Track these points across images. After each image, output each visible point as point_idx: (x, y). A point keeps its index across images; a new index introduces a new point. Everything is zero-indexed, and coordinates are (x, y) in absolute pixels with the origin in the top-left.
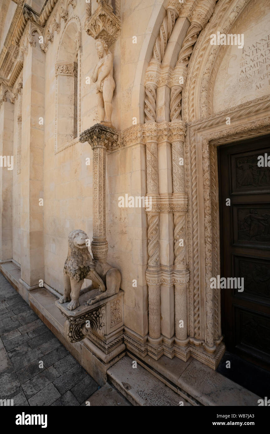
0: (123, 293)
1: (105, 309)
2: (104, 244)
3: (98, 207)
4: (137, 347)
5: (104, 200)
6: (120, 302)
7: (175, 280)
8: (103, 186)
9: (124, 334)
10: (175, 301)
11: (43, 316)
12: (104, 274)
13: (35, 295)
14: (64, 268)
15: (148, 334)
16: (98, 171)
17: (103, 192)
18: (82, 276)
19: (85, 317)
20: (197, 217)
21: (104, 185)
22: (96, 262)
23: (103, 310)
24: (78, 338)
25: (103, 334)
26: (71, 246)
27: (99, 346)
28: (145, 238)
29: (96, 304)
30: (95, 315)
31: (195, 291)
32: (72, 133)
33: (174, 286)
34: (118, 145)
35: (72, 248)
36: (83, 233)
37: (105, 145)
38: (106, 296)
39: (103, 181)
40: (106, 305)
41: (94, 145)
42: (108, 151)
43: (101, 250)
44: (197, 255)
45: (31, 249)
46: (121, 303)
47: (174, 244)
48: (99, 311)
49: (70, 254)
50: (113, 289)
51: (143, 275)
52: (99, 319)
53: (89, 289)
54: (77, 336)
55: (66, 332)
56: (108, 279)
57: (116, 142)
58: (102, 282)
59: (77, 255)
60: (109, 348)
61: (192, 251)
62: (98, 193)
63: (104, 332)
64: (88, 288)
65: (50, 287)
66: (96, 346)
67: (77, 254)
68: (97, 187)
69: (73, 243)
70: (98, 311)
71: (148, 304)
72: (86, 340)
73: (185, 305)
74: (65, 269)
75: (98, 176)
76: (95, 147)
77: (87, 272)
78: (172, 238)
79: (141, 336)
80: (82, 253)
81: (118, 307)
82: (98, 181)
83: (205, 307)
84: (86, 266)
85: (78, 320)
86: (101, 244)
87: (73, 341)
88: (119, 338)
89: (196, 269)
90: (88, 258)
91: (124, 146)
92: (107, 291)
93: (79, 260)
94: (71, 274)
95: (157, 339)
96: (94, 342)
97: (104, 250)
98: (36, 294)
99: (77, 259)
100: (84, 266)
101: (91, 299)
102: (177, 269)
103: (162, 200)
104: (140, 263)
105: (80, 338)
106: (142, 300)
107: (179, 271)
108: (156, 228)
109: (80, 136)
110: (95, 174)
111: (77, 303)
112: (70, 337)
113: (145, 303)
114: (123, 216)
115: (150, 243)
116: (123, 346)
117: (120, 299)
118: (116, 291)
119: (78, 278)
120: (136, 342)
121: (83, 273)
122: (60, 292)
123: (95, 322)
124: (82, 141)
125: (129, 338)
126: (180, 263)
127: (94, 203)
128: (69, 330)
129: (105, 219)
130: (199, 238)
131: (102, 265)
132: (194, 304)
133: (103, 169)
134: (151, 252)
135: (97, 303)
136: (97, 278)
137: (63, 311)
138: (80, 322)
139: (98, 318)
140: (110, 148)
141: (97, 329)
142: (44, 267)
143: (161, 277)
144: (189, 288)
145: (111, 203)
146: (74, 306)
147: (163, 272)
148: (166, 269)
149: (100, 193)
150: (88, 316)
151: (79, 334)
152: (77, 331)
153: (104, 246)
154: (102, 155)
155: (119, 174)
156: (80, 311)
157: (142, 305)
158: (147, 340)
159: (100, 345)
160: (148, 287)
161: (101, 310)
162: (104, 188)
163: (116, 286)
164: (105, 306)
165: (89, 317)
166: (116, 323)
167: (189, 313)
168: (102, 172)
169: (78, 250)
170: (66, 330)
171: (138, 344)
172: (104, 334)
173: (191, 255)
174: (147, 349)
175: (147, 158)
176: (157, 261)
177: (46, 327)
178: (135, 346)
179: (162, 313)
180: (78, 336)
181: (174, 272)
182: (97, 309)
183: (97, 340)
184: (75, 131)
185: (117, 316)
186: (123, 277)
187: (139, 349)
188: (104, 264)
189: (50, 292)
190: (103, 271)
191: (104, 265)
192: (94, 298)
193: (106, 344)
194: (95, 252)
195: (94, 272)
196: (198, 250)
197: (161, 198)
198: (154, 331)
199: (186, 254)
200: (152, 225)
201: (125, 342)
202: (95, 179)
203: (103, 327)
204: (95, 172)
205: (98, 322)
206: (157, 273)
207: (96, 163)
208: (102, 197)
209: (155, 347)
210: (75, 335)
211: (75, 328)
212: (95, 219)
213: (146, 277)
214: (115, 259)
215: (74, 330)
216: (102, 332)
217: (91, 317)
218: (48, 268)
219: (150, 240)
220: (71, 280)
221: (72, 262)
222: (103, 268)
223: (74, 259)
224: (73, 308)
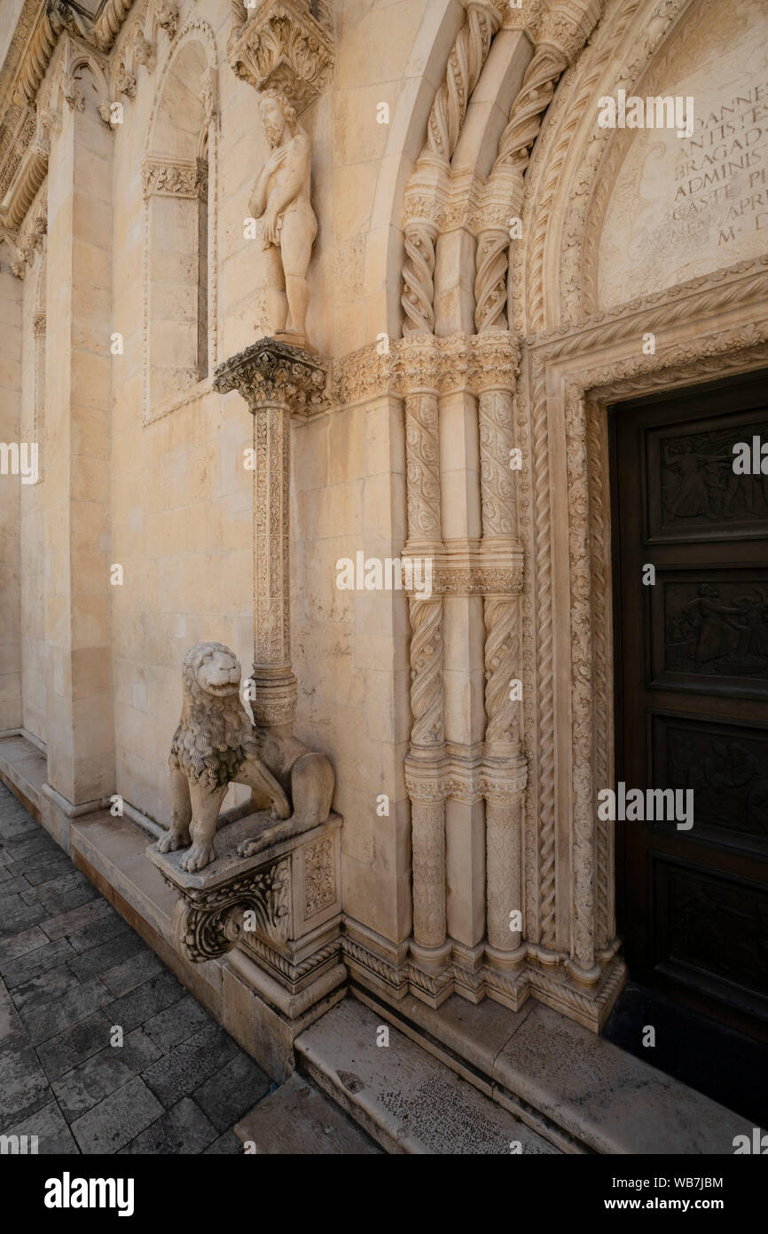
0: (338, 822)
1: (289, 867)
2: (287, 683)
3: (268, 578)
4: (379, 973)
5: (285, 558)
6: (332, 850)
7: (486, 785)
8: (281, 517)
9: (342, 936)
10: (488, 843)
11: (113, 890)
12: (286, 767)
13: (90, 829)
14: (172, 752)
15: (411, 935)
16: (268, 475)
17: (281, 535)
18: (224, 775)
19: (232, 890)
20: (550, 605)
21: (284, 515)
22: (262, 734)
23: (283, 870)
24: (214, 951)
25: (283, 936)
26: (190, 689)
27: (271, 971)
28: (403, 667)
29: (263, 854)
30: (261, 885)
31: (544, 814)
32: (193, 367)
33: (484, 801)
34: (327, 399)
35: (195, 694)
36: (226, 653)
37: (287, 401)
38: (292, 830)
39: (282, 504)
40: (291, 854)
41: (255, 401)
42: (297, 416)
43: (277, 702)
44: (549, 715)
45: (75, 698)
46: (335, 852)
47: (485, 682)
48: (272, 872)
49: (188, 711)
50: (311, 811)
51: (396, 769)
52: (272, 896)
53: (245, 811)
54: (209, 945)
55: (179, 933)
56: (297, 784)
57: (321, 391)
58: (281, 792)
59: (209, 716)
60: (300, 975)
61: (535, 702)
62: (268, 539)
63: (285, 933)
64: (239, 809)
65: (132, 806)
66: (263, 973)
67: (209, 713)
68: (264, 521)
69: (196, 681)
70: (269, 874)
71: (412, 854)
72: (234, 956)
73: (515, 854)
74: (173, 756)
75: (268, 488)
76: (259, 405)
77: (237, 765)
78: (479, 665)
79: (391, 943)
80: (222, 708)
81: (325, 860)
82: (267, 502)
83: (571, 859)
84: (235, 746)
85: (213, 898)
86: (277, 683)
87: (199, 959)
88: (328, 949)
89: (548, 753)
90: (240, 723)
91: (344, 402)
92: (293, 817)
93: (214, 730)
94: (192, 769)
95: (436, 949)
96: (259, 961)
97: (286, 701)
98: (92, 826)
99: (209, 726)
100: (228, 746)
101: (249, 839)
102: (492, 754)
103: (450, 558)
104: (388, 735)
105: (217, 950)
106: (394, 840)
107: (499, 758)
108: (434, 638)
109: (216, 373)
110: (260, 485)
111: (208, 853)
112: (189, 946)
113: (402, 850)
114: (340, 605)
115: (417, 681)
116: (341, 970)
117: (331, 840)
118: (319, 818)
119: (210, 780)
120: (377, 960)
121: (227, 767)
122: (161, 822)
123: (259, 904)
124: (223, 390)
126: (500, 737)
127: (257, 567)
128: (186, 926)
129: (287, 614)
130: (554, 667)
131: (280, 744)
132: (539, 852)
133: (281, 469)
134: (419, 705)
135: (267, 851)
136: (265, 779)
137: (168, 873)
138: (217, 904)
139: (268, 893)
140: (302, 410)
141: (267, 922)
142: (114, 752)
143: (447, 778)
144: (526, 807)
145: (306, 567)
146: (201, 859)
147: (453, 762)
148: (463, 753)
149: (273, 538)
150: (240, 887)
151: (216, 937)
152: (210, 930)
153: (287, 689)
154: (280, 430)
155: (329, 483)
156: (218, 874)
157: (392, 854)
158: (409, 954)
159: (275, 967)
160: (410, 804)
161: (278, 870)
162: (284, 524)
163: (320, 804)
165: (244, 892)
166: (320, 905)
167: (526, 877)
168: (280, 478)
169: (212, 701)
170: (179, 928)
171: (383, 963)
172: (286, 939)
173: (534, 714)
174: (408, 979)
175: (410, 439)
176: (436, 731)
177: (122, 919)
178: (374, 970)
179: (450, 876)
180: (213, 944)
181: (485, 763)
182: (267, 868)
183: (268, 953)
184: (202, 360)
185: (324, 886)
186: (340, 777)
187: (385, 977)
188: (286, 741)
189: (132, 821)
190: (283, 763)
191: (286, 745)
192: (258, 837)
193: (293, 966)
194: (258, 707)
195: (258, 764)
196: (551, 700)
197: (449, 551)
198: (427, 928)
199: (518, 711)
200: (423, 629)
201: (347, 960)
202: (260, 499)
203: (282, 918)
204: (258, 477)
205: (269, 905)
206: (435, 765)
207: (264, 452)
208: (280, 551)
209: (429, 971)
210: (204, 943)
211: (204, 923)
212: (260, 613)
213: (406, 776)
214: (316, 725)
215: (201, 929)
216: (279, 932)
217: (250, 891)
218: (125, 754)
219: (417, 673)
220: (190, 786)
221: (195, 736)
222: (282, 751)
223: (199, 727)
224: (196, 865)
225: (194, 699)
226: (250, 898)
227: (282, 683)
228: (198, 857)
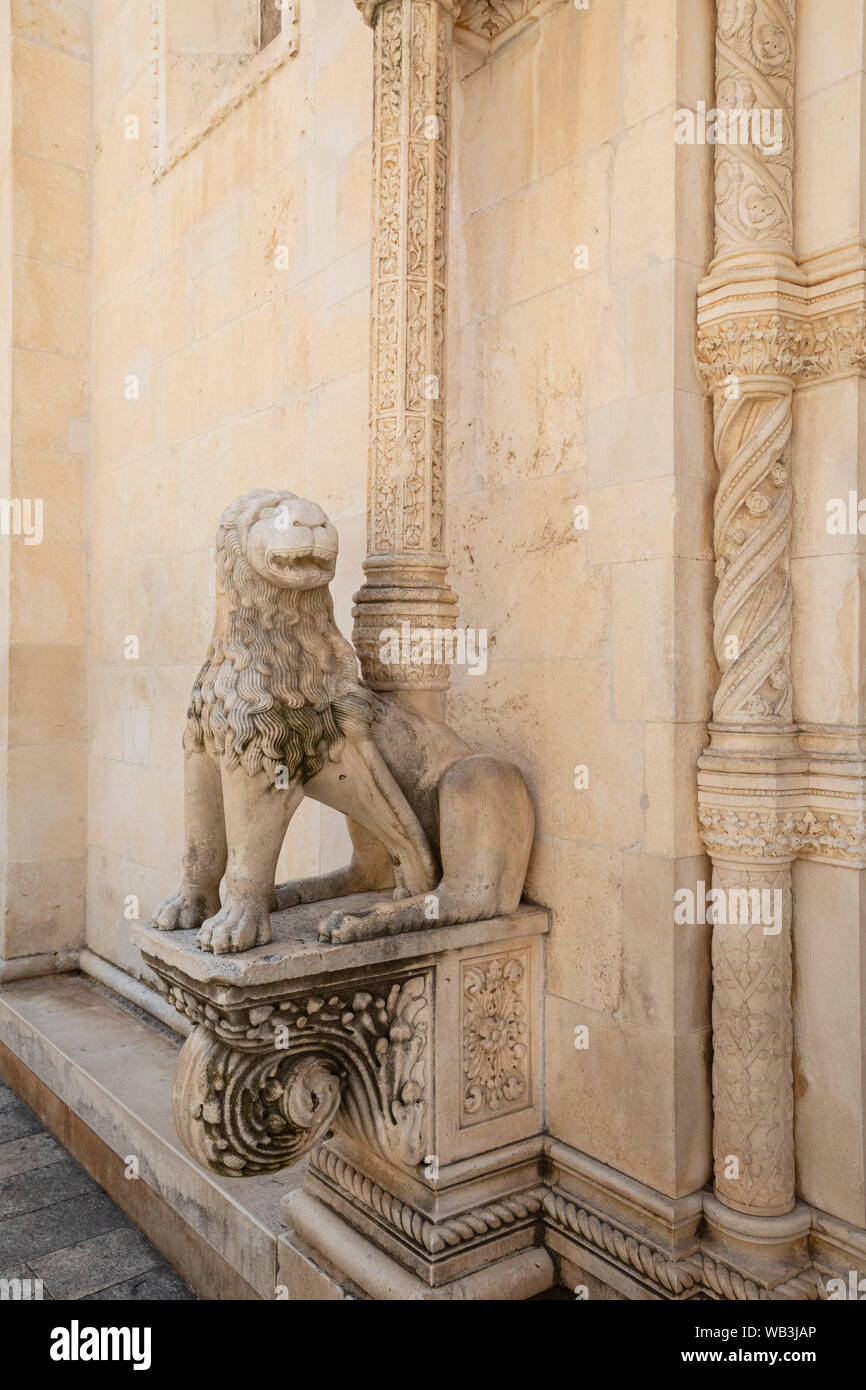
0: (539, 921)
1: (428, 996)
2: (435, 595)
3: (400, 370)
4: (631, 1265)
5: (436, 333)
6: (525, 980)
8: (431, 242)
9: (543, 1182)
11: (68, 1111)
12: (427, 779)
14: (190, 715)
15: (709, 1180)
16: (403, 149)
17: (430, 281)
19: (305, 1013)
21: (437, 240)
23: (415, 999)
24: (260, 1145)
25: (411, 1150)
26: (231, 577)
27: (384, 1238)
28: (697, 550)
29: (371, 943)
30: (367, 1021)
35: (239, 585)
39: (431, 211)
40: (434, 967)
45: (13, 742)
46: (531, 988)
48: (392, 998)
49: (226, 622)
50: (481, 878)
51: (676, 780)
52: (390, 1053)
54: (252, 1130)
55: (189, 1098)
56: (453, 813)
58: (416, 830)
59: (268, 632)
60: (448, 1246)
62: (401, 287)
63: (416, 1144)
65: (114, 965)
66: (366, 1243)
67: (269, 626)
68: (395, 248)
69: (244, 555)
70: (386, 999)
74: (192, 724)
75: (404, 175)
77: (323, 745)
79: (658, 1194)
80: (296, 621)
81: (509, 1004)
82: (401, 208)
84: (320, 702)
85: (264, 1018)
86: (412, 594)
87: (230, 1160)
88: (512, 1205)
90: (333, 658)
92: (441, 886)
93: (277, 661)
94: (229, 737)
95: (773, 1217)
96: (357, 1218)
99: (268, 652)
100: (306, 699)
104: (663, 705)
105: (270, 1146)
106: (670, 947)
108: (769, 477)
110: (387, 172)
111: (256, 921)
112: (208, 1126)
113: (688, 974)
114: (554, 437)
115: (730, 575)
116: (538, 1260)
117: (524, 959)
118: (498, 898)
119: (266, 761)
120: (626, 1236)
121: (302, 741)
123: (361, 1067)
125: (578, 1208)
127: (376, 350)
128: (204, 1081)
129: (439, 452)
131: (417, 726)
134: (733, 634)
135: (382, 941)
136: (382, 792)
138: (271, 1038)
139: (382, 1044)
141: (376, 1113)
142: (84, 859)
146: (240, 928)
147: (815, 767)
148: (839, 744)
149: (413, 285)
150: (322, 1010)
151: (266, 1115)
152: (255, 1096)
153: (435, 609)
155: (535, 176)
156: (274, 962)
158: (703, 1229)
159: (392, 1229)
160: (707, 860)
161: (404, 996)
162: (437, 259)
163: (502, 866)
164: (429, 978)
165: (325, 1023)
166: (494, 1103)
168: (430, 155)
169: (275, 600)
170: (190, 1085)
171: (640, 1244)
172: (416, 1158)
174: (701, 1284)
176: (773, 696)
178: (618, 1258)
179: (805, 1043)
180: (259, 1128)
182: (381, 981)
183: (376, 1199)
185: (506, 1063)
186: (547, 821)
187: (645, 1275)
188: (430, 725)
191: (428, 731)
193: (432, 1223)
195: (367, 748)
200: (747, 454)
201: (554, 1239)
202: (386, 203)
203: (410, 1107)
204: (382, 155)
205: (382, 1073)
206: (771, 767)
207: (393, 98)
208: (427, 313)
209: (753, 1269)
210: (240, 1123)
211: (242, 1078)
212: (381, 447)
213: (701, 796)
214: (496, 715)
215: (236, 1088)
216: (403, 1137)
217: (341, 1027)
218: (104, 859)
219: (728, 562)
220: (224, 772)
221: (238, 672)
222: (420, 742)
223: (246, 653)
224: (230, 939)
225: (238, 595)
226: (343, 1047)
227: (424, 595)
228: (235, 925)
